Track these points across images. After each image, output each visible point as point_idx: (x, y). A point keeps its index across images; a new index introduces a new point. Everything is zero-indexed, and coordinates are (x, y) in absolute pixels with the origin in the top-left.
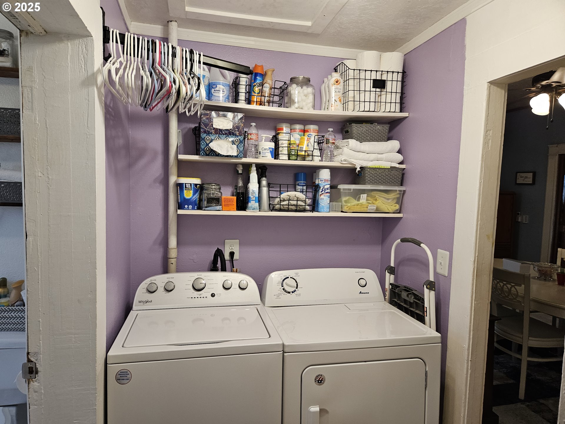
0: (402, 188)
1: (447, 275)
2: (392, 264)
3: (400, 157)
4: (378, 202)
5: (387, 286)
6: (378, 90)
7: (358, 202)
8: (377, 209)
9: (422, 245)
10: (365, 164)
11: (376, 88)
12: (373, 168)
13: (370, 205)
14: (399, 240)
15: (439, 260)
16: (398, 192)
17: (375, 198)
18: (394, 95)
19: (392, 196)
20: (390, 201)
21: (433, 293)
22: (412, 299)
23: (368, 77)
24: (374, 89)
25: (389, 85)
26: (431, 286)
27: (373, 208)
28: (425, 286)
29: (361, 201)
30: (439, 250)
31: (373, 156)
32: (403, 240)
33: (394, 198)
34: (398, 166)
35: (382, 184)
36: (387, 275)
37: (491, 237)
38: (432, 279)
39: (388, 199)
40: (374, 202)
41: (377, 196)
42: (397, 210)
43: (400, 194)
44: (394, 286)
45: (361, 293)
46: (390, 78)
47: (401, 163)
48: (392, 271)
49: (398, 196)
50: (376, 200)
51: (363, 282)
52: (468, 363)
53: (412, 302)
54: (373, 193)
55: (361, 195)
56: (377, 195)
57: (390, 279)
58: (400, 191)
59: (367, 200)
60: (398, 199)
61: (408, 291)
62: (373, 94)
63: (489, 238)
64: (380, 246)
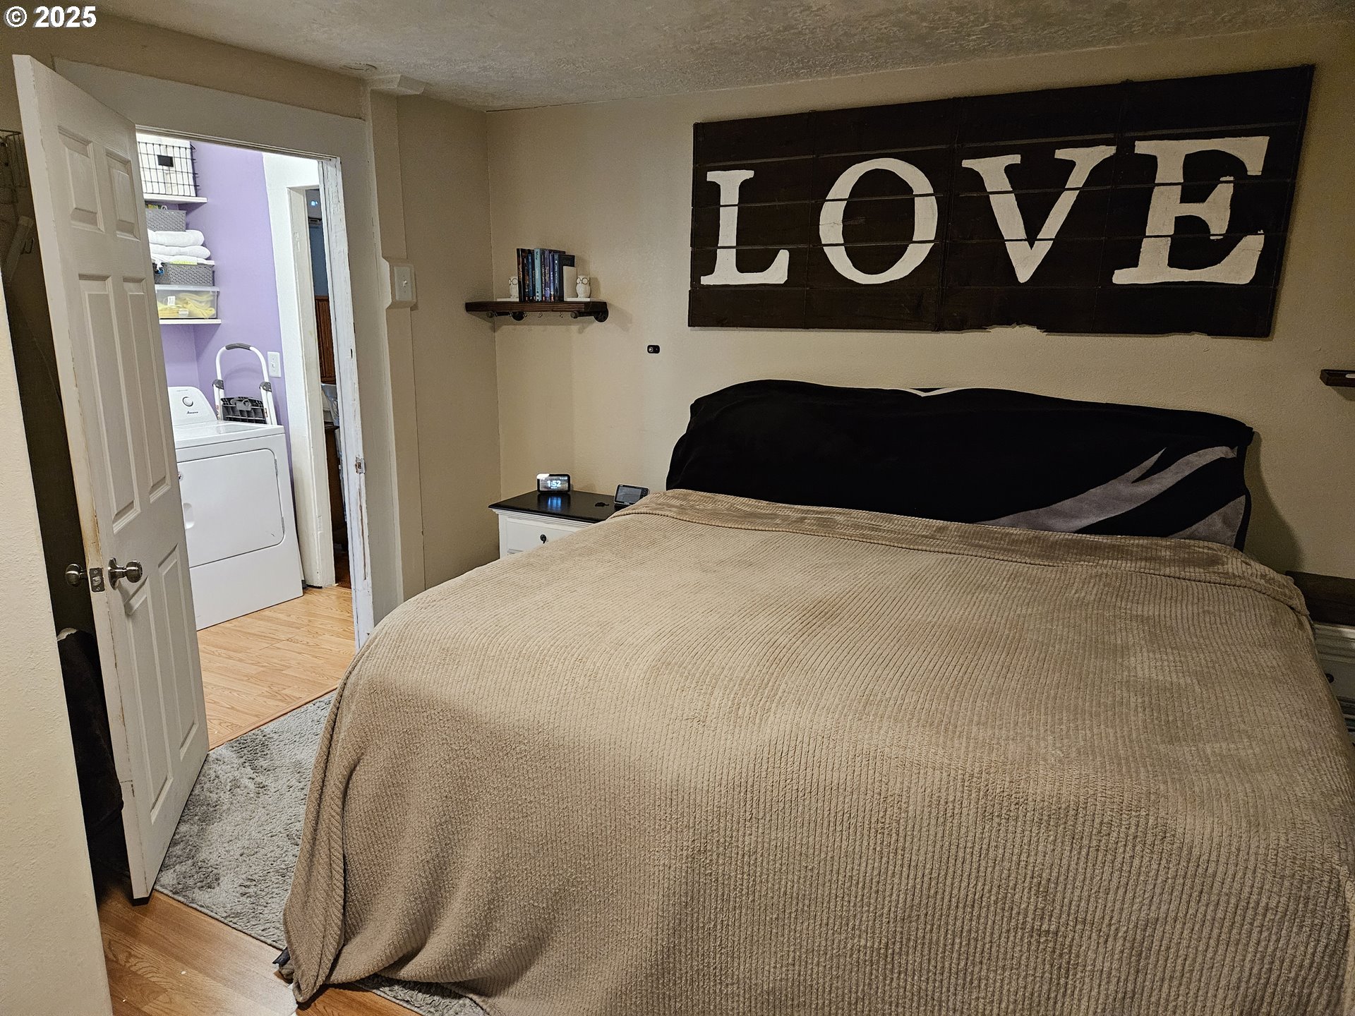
0: (215, 289)
1: (280, 376)
2: (219, 378)
3: (207, 253)
4: (189, 306)
5: (218, 403)
6: (165, 168)
7: (166, 307)
8: (190, 313)
9: (251, 348)
10: (167, 259)
11: (163, 165)
12: (176, 264)
13: (180, 309)
14: (224, 348)
15: (270, 362)
16: (211, 293)
17: (185, 301)
18: (185, 175)
19: (205, 298)
20: (203, 304)
21: (269, 393)
22: (249, 407)
23: (150, 151)
24: (161, 167)
25: (176, 162)
26: (267, 387)
27: (183, 312)
28: (261, 388)
29: (169, 305)
30: (269, 353)
31: (175, 250)
32: (229, 348)
33: (208, 301)
34: (206, 262)
35: (191, 284)
36: (216, 389)
37: (313, 333)
38: (267, 380)
39: (201, 302)
40: (185, 305)
41: (187, 299)
42: (214, 315)
43: (214, 296)
44: (226, 401)
45: (188, 413)
46: (177, 155)
47: (208, 259)
48: (221, 385)
49: (212, 298)
50: (187, 303)
51: (188, 401)
52: (310, 449)
53: (250, 410)
54: (181, 295)
55: (169, 297)
56: (187, 297)
57: (219, 394)
58: (213, 292)
59: (176, 304)
60: (212, 301)
61: (241, 401)
62: (160, 174)
63: (311, 334)
64: (196, 363)
